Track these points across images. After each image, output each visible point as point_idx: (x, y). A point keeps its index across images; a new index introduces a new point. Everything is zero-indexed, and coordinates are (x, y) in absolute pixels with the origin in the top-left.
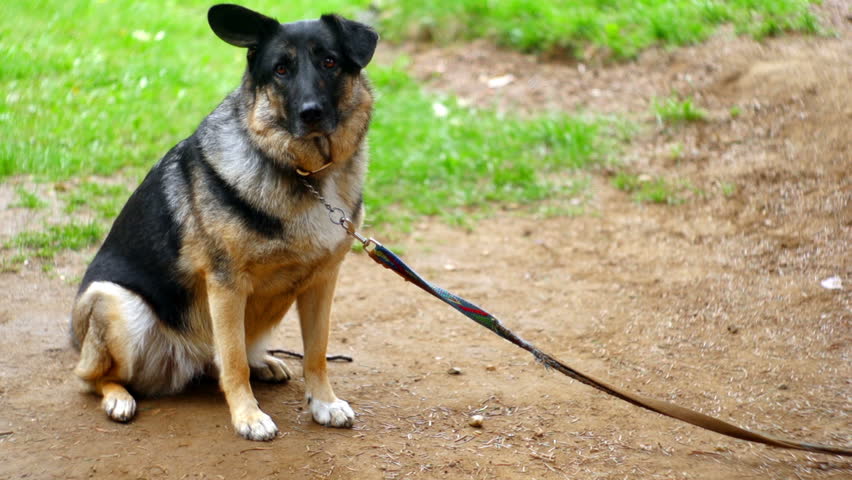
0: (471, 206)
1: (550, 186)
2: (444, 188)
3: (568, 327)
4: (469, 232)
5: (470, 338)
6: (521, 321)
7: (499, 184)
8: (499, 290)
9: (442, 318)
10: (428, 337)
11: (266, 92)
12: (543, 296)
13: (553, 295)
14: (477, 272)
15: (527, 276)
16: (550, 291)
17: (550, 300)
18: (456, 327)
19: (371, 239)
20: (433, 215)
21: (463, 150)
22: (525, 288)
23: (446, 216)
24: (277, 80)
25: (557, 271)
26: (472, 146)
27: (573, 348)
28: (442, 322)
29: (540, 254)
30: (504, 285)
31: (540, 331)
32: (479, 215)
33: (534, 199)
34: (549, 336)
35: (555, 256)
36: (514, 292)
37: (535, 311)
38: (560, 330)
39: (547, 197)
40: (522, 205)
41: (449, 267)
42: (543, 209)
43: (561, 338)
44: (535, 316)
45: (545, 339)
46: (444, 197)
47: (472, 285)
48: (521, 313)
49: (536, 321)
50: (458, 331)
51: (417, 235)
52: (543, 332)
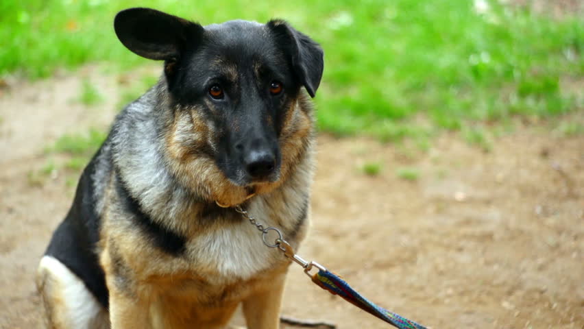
0: (493, 120)
1: (573, 98)
2: (468, 98)
3: (573, 288)
4: (486, 151)
5: (466, 299)
6: (524, 276)
7: (523, 94)
8: (507, 229)
9: (442, 267)
10: (421, 294)
11: (190, 114)
12: (551, 240)
13: (563, 237)
14: (488, 202)
15: (538, 210)
16: (559, 232)
17: (558, 246)
18: (454, 282)
19: (313, 263)
20: (454, 129)
21: (495, 54)
22: (533, 227)
23: (466, 131)
24: (208, 103)
25: (570, 204)
26: (503, 47)
27: (575, 320)
28: (441, 273)
29: (555, 181)
30: (513, 222)
31: (542, 292)
32: (500, 129)
33: (555, 113)
34: (552, 299)
35: (571, 184)
36: (521, 232)
37: (540, 261)
38: (564, 291)
39: (569, 112)
40: (543, 118)
41: (460, 196)
42: (564, 126)
43: (563, 302)
44: (541, 268)
45: (546, 305)
46: (468, 108)
47: (479, 222)
48: (524, 264)
49: (540, 276)
50: (455, 287)
51: (434, 153)
52: (546, 294)
